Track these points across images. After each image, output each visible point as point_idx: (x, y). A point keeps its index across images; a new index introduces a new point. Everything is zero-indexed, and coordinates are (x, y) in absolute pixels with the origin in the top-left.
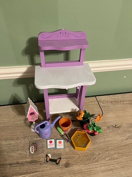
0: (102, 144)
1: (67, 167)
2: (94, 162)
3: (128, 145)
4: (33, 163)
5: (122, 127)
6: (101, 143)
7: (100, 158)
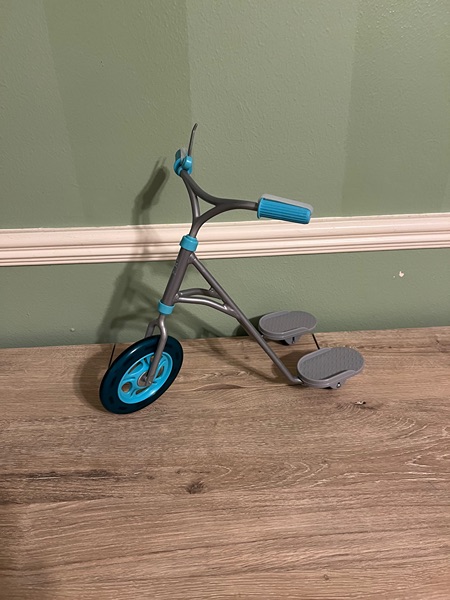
0: (312, 445)
1: (194, 493)
2: (278, 486)
3: (395, 451)
4: (97, 475)
5: (384, 408)
6: (309, 442)
7: (299, 477)
